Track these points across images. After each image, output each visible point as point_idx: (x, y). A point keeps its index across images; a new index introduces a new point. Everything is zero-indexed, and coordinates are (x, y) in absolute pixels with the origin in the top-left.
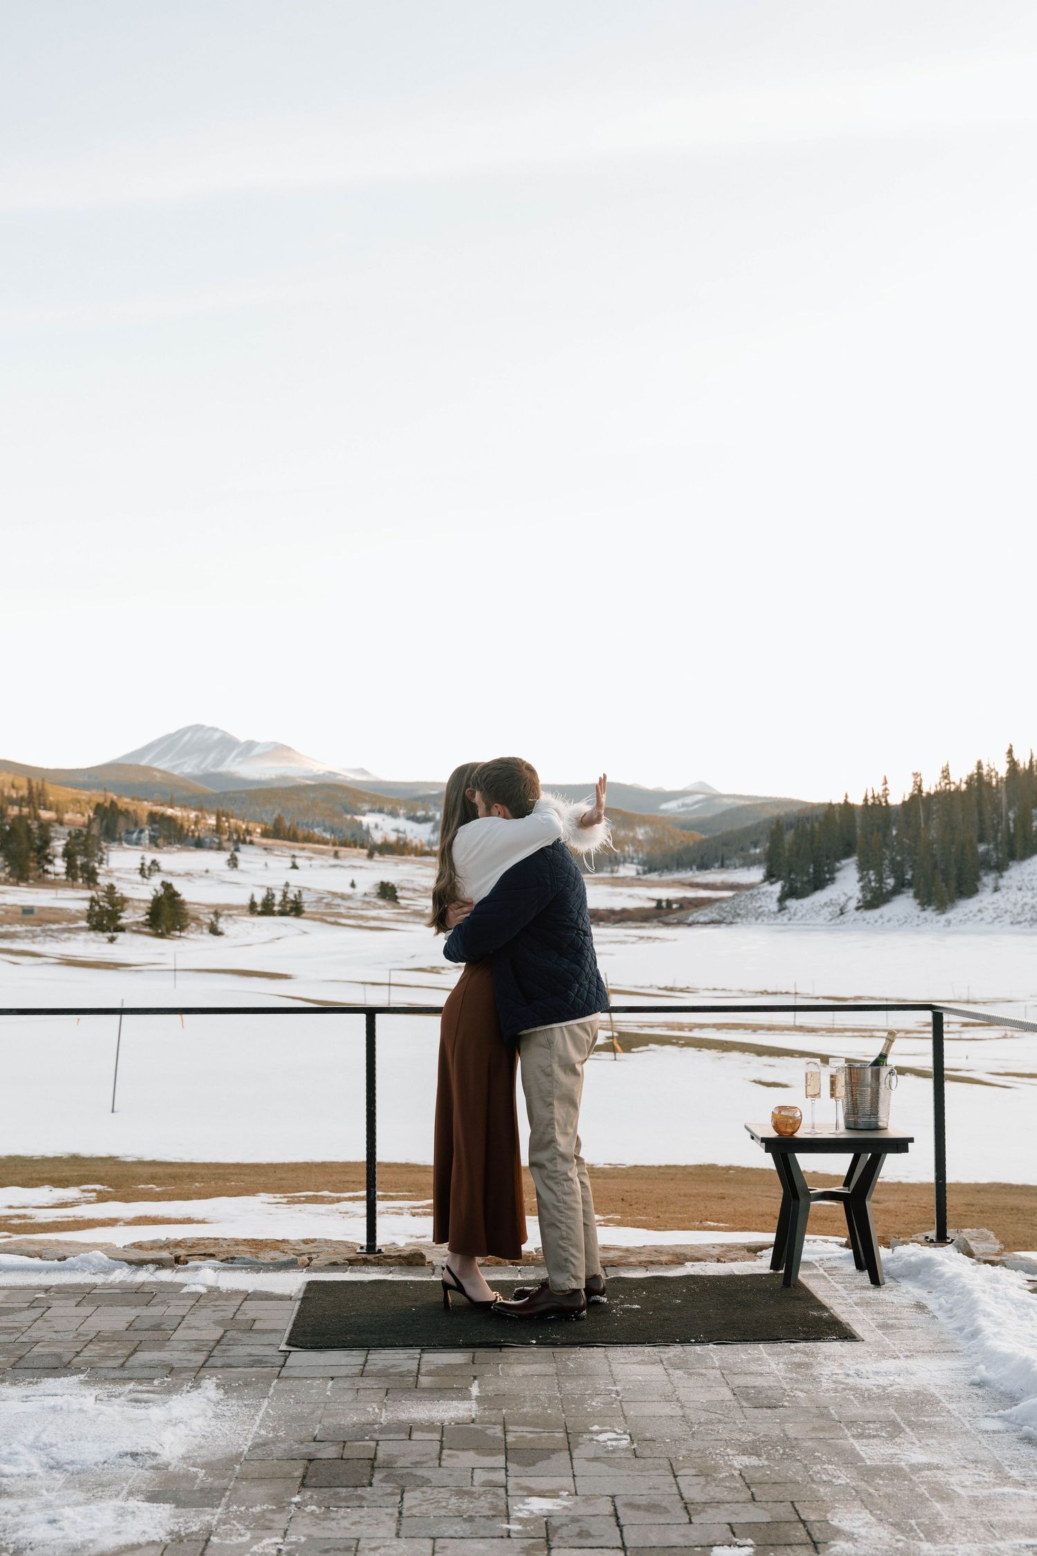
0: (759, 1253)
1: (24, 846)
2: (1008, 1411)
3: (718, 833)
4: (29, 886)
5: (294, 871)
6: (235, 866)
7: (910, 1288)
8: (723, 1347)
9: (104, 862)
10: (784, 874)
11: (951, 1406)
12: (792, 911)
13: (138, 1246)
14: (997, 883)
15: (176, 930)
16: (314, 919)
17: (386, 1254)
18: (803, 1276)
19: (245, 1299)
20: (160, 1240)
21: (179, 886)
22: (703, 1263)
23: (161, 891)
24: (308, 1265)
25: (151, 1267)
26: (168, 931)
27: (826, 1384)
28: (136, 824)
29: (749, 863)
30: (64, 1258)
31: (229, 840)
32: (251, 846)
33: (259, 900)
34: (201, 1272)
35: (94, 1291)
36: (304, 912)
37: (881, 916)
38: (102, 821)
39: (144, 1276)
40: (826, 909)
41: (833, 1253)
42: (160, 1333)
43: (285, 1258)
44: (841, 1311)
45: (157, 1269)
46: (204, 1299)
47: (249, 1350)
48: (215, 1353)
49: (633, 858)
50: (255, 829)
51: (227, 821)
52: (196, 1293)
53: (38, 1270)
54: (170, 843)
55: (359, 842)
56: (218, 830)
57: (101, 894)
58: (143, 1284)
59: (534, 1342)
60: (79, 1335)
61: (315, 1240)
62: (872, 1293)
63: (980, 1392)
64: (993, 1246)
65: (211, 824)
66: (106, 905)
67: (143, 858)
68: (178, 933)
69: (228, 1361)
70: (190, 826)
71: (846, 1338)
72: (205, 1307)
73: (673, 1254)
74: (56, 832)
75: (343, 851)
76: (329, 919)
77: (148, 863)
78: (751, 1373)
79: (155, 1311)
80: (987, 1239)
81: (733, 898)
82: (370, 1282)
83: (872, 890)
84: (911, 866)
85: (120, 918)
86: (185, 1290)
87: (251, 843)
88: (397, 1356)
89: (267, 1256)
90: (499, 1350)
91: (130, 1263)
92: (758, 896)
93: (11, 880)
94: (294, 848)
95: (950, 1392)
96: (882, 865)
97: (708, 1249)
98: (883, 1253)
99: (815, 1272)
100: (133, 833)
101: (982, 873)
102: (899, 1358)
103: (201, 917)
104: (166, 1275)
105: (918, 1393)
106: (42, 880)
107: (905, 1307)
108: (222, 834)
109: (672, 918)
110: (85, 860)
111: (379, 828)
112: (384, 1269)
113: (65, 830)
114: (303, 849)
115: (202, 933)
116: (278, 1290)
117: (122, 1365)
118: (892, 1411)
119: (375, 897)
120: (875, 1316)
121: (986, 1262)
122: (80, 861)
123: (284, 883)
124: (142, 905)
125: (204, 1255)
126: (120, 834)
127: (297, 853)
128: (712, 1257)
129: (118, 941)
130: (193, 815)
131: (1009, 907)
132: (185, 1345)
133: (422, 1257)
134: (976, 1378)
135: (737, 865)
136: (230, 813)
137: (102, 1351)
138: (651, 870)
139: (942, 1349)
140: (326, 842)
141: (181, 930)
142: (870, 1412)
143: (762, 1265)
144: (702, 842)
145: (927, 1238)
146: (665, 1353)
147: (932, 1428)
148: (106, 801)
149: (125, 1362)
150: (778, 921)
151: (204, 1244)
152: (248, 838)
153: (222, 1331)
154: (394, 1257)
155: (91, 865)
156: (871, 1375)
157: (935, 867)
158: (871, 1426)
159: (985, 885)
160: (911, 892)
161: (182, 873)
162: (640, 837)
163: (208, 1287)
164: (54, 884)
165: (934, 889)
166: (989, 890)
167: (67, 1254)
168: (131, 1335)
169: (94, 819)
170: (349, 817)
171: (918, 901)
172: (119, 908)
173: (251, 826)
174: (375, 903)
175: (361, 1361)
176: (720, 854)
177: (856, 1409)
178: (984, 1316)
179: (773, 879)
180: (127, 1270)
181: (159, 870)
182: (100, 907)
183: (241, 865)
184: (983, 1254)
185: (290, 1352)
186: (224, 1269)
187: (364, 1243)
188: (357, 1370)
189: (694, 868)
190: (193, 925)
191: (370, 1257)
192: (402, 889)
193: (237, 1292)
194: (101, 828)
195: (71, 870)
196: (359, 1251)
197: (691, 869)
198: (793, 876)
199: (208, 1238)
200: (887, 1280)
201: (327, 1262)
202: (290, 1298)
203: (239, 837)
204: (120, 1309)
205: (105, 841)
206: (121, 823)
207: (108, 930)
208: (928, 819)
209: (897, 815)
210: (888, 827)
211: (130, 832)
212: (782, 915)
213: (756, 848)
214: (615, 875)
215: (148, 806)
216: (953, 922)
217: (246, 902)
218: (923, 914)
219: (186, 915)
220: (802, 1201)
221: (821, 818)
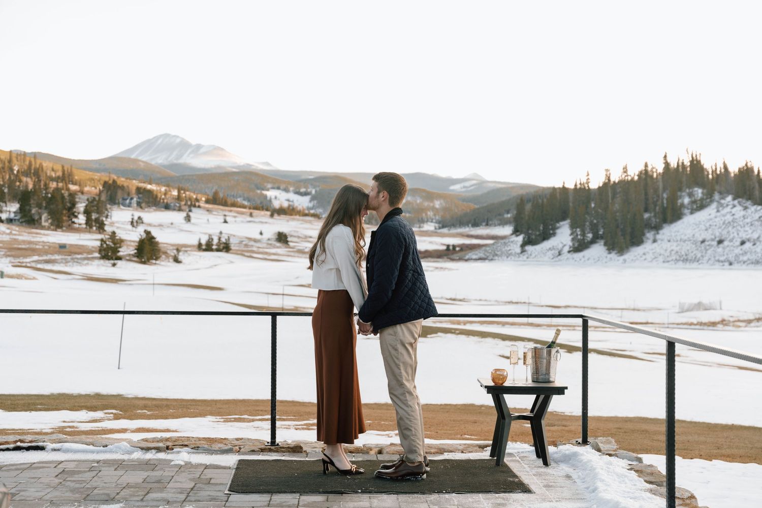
0: (485, 449)
1: (60, 206)
3: (485, 205)
4: (64, 231)
5: (225, 224)
6: (189, 220)
7: (564, 467)
8: (460, 495)
9: (109, 217)
10: (524, 230)
12: (529, 253)
13: (146, 440)
14: (655, 237)
15: (153, 259)
16: (238, 254)
17: (282, 446)
18: (507, 461)
19: (205, 468)
20: (157, 437)
21: (155, 233)
22: (453, 453)
23: (144, 236)
24: (239, 451)
25: (154, 451)
26: (149, 260)
28: (129, 194)
29: (503, 223)
30: (106, 446)
31: (185, 205)
32: (199, 209)
33: (204, 242)
34: (181, 454)
35: (124, 463)
36: (231, 249)
37: (582, 257)
38: (107, 192)
39: (150, 456)
40: (550, 252)
41: (525, 449)
42: (161, 484)
43: (226, 448)
44: (526, 479)
45: (157, 452)
46: (184, 468)
47: (208, 493)
48: (190, 494)
49: (432, 219)
50: (201, 198)
51: (184, 193)
52: (179, 465)
53: (93, 452)
54: (149, 206)
55: (265, 208)
56: (179, 198)
57: (107, 237)
58: (150, 460)
59: (360, 491)
60: (117, 484)
61: (242, 438)
62: (544, 470)
64: (612, 446)
65: (174, 195)
66: (111, 244)
67: (133, 215)
68: (154, 261)
69: (198, 498)
70: (161, 196)
71: (526, 492)
72: (184, 472)
73: (438, 449)
74: (80, 198)
75: (255, 212)
76: (246, 254)
77: (136, 218)
79: (157, 474)
80: (610, 443)
81: (493, 244)
82: (273, 460)
83: (579, 241)
84: (603, 227)
85: (119, 251)
86: (172, 463)
87: (199, 207)
88: (287, 497)
89: (216, 446)
90: (341, 495)
91: (142, 449)
92: (509, 244)
93: (52, 227)
94: (225, 210)
96: (584, 225)
97: (457, 446)
98: (551, 449)
99: (514, 458)
100: (126, 199)
101: (646, 231)
102: (552, 501)
103: (168, 251)
104: (162, 456)
106: (71, 228)
107: (559, 477)
108: (181, 201)
109: (455, 256)
110: (97, 216)
111: (278, 198)
112: (280, 454)
113: (85, 197)
114: (230, 211)
115: (170, 261)
116: (223, 464)
117: (142, 500)
119: (275, 241)
120: (543, 481)
121: (607, 454)
122: (94, 216)
123: (219, 231)
124: (133, 244)
125: (182, 445)
126: (119, 200)
127: (227, 213)
128: (459, 450)
129: (118, 265)
130: (163, 189)
131: (662, 252)
132: (174, 490)
133: (301, 448)
135: (497, 224)
136: (185, 188)
137: (131, 493)
138: (443, 227)
139: (576, 497)
140: (244, 207)
141: (156, 259)
143: (486, 455)
144: (475, 209)
145: (577, 441)
146: (429, 497)
148: (110, 180)
149: (143, 498)
150: (521, 259)
151: (182, 440)
152: (197, 204)
153: (194, 484)
154: (286, 448)
155: (101, 219)
157: (617, 227)
159: (648, 239)
160: (602, 242)
161: (156, 224)
162: (437, 206)
163: (185, 462)
164: (79, 231)
165: (617, 241)
166: (650, 241)
167: (108, 444)
168: (145, 485)
169: (103, 191)
170: (259, 192)
171: (606, 248)
172: (118, 245)
173: (199, 196)
174: (275, 245)
175: (269, 499)
176: (486, 218)
178: (600, 481)
179: (518, 233)
180: (141, 453)
181: (142, 223)
182: (107, 245)
183: (193, 220)
184: (606, 451)
185: (230, 494)
186: (193, 453)
187: (269, 440)
188: (266, 503)
189: (470, 225)
190: (164, 256)
191: (273, 448)
192: (291, 236)
193: (201, 465)
194: (107, 196)
195: (89, 222)
196: (266, 444)
197: (468, 226)
198: (530, 232)
199: (184, 437)
200: (552, 463)
201: (249, 450)
202: (230, 468)
203: (191, 202)
204: (138, 472)
205: (109, 204)
206: (120, 194)
207: (112, 259)
208: (614, 197)
209: (595, 194)
210: (589, 202)
211: (124, 199)
212: (524, 255)
213: (508, 212)
214: (422, 229)
215: (136, 183)
216: (628, 260)
217: (196, 243)
218: (609, 256)
219: (159, 251)
220: (507, 420)
221: (548, 196)
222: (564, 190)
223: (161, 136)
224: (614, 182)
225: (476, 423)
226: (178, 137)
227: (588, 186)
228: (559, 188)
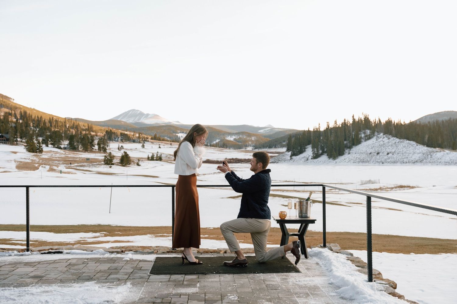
1: (87, 142)
2: (337, 291)
3: (274, 138)
4: (88, 153)
5: (160, 149)
6: (144, 147)
7: (315, 259)
8: (264, 274)
9: (108, 146)
10: (292, 149)
11: (323, 289)
12: (294, 159)
13: (112, 248)
14: (349, 152)
15: (128, 164)
16: (165, 162)
18: (287, 256)
19: (140, 262)
20: (118, 246)
21: (128, 153)
23: (124, 154)
24: (157, 253)
25: (115, 253)
26: (126, 165)
27: (291, 283)
28: (117, 136)
29: (282, 146)
30: (92, 251)
31: (142, 140)
33: (150, 156)
35: (100, 260)
36: (162, 160)
37: (318, 161)
38: (108, 135)
39: (113, 256)
40: (303, 159)
42: (117, 270)
43: (151, 251)
45: (117, 254)
46: (129, 262)
47: (140, 275)
48: (131, 275)
49: (251, 145)
50: (149, 138)
51: (141, 135)
52: (127, 260)
53: (85, 254)
54: (126, 141)
55: (177, 141)
56: (139, 137)
57: (107, 155)
58: (113, 258)
59: (215, 273)
60: (95, 271)
61: (159, 246)
62: (306, 260)
63: (331, 286)
64: (338, 248)
65: (137, 136)
66: (109, 158)
67: (119, 145)
68: (128, 165)
69: (134, 277)
70: (131, 137)
71: (297, 272)
72: (129, 264)
74: (95, 138)
75: (173, 143)
76: (169, 161)
77: (120, 146)
78: (271, 281)
79: (115, 265)
80: (337, 246)
81: (278, 156)
82: (173, 257)
83: (316, 154)
84: (326, 147)
85: (113, 161)
86: (124, 259)
87: (148, 141)
88: (178, 276)
89: (146, 251)
90: (205, 275)
91: (110, 252)
92: (285, 155)
93: (83, 151)
94: (160, 142)
95: (323, 286)
96: (318, 147)
98: (308, 250)
100: (116, 138)
101: (345, 149)
102: (310, 277)
103: (135, 161)
104: (119, 255)
105: (314, 286)
106: (92, 151)
107: (313, 264)
108: (140, 139)
110: (103, 146)
112: (177, 254)
113: (98, 138)
114: (162, 143)
115: (135, 165)
117: (106, 279)
118: (307, 291)
120: (305, 266)
121: (336, 252)
122: (102, 146)
123: (157, 152)
124: (119, 158)
125: (130, 250)
126: (113, 139)
127: (160, 144)
129: (112, 167)
130: (132, 133)
131: (353, 158)
132: (123, 273)
134: (330, 282)
135: (279, 147)
136: (142, 133)
137: (101, 275)
138: (256, 148)
139: (322, 275)
140: (168, 141)
141: (129, 164)
142: (301, 291)
144: (269, 141)
145: (321, 246)
146: (249, 276)
147: (317, 295)
148: (109, 130)
150: (290, 162)
151: (130, 247)
152: (147, 140)
153: (133, 270)
155: (105, 147)
156: (303, 281)
157: (333, 147)
158: (301, 294)
160: (326, 154)
162: (253, 140)
164: (95, 152)
165: (332, 153)
166: (347, 154)
168: (109, 271)
169: (106, 135)
170: (174, 134)
171: (328, 157)
172: (112, 158)
173: (148, 136)
175: (169, 277)
176: (274, 144)
177: (298, 290)
179: (289, 151)
180: (109, 254)
181: (123, 148)
182: (107, 158)
183: (145, 147)
184: (335, 250)
185: (150, 275)
186: (135, 254)
188: (168, 280)
189: (268, 148)
190: (132, 163)
191: (173, 251)
193: (138, 260)
194: (108, 137)
195: (99, 148)
196: (170, 249)
198: (294, 150)
200: (309, 257)
201: (162, 252)
202: (152, 261)
203: (145, 139)
204: (106, 264)
205: (109, 140)
206: (113, 136)
207: (110, 164)
208: (331, 134)
209: (323, 133)
210: (320, 137)
211: (115, 138)
212: (291, 160)
213: (284, 142)
214: (246, 150)
215: (120, 131)
216: (337, 162)
217: (147, 157)
218: (329, 160)
219: (130, 160)
220: (287, 236)
221: (302, 134)
222: (309, 131)
223: (131, 110)
224: (331, 128)
225: (271, 236)
226: (138, 111)
227: (319, 130)
228: (307, 131)
